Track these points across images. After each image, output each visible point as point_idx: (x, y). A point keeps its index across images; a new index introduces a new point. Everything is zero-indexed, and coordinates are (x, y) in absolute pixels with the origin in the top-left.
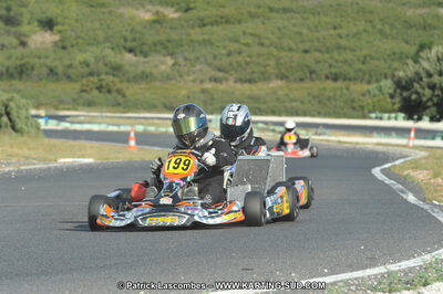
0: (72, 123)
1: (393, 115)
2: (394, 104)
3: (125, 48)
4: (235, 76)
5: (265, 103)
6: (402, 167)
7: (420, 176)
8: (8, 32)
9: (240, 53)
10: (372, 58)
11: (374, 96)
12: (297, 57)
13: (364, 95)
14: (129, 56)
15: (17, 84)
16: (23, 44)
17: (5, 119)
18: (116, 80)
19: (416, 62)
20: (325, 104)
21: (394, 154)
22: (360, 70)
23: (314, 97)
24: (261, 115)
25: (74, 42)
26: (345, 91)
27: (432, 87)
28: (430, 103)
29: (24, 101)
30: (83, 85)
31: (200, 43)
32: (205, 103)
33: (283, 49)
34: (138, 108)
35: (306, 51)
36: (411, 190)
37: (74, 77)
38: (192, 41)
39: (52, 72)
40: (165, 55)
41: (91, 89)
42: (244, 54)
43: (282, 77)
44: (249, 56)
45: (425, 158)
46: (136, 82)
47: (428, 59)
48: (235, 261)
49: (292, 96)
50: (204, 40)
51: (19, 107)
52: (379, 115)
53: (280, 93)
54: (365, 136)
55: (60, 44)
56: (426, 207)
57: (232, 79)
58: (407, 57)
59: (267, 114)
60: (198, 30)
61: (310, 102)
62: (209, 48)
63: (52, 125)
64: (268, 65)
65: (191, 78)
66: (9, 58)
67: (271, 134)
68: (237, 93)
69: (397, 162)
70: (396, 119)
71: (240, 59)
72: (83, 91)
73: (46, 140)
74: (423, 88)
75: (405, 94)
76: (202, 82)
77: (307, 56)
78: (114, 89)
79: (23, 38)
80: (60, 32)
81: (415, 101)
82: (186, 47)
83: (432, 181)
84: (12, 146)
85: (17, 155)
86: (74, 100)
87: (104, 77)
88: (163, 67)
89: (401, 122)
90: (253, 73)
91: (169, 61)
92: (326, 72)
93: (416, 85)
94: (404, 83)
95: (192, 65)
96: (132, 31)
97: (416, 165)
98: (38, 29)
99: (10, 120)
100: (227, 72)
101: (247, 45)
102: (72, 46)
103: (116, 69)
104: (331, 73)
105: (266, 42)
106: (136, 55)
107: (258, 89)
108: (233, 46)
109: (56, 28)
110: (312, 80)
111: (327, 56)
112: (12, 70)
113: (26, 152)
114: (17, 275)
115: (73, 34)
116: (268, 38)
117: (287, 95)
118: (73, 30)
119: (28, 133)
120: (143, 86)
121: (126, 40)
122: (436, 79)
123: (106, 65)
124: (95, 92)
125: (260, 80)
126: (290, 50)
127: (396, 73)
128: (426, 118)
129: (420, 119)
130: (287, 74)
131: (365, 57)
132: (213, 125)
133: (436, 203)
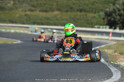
1: (104, 27)
2: (104, 22)
4: (40, 9)
5: (52, 20)
6: (103, 48)
7: (109, 52)
10: (97, 3)
11: (97, 18)
12: (65, 2)
13: (92, 18)
19: (114, 5)
20: (76, 21)
21: (102, 43)
22: (91, 8)
23: (72, 19)
26: (85, 16)
27: (120, 15)
28: (119, 22)
32: (26, 20)
36: (103, 58)
43: (59, 10)
44: (46, 1)
45: (115, 45)
47: (119, 4)
52: (99, 26)
53: (58, 16)
54: (93, 35)
56: (107, 64)
57: (38, 10)
58: (111, 3)
64: (53, 5)
65: (21, 9)
68: (40, 16)
69: (102, 46)
70: (106, 28)
71: (41, 2)
74: (116, 16)
75: (109, 18)
76: (25, 11)
81: (113, 21)
83: (114, 54)
88: (9, 5)
89: (108, 30)
90: (47, 8)
91: (12, 2)
92: (77, 8)
93: (113, 14)
94: (108, 13)
95: (22, 4)
97: (109, 47)
100: (36, 7)
107: (49, 15)
110: (71, 11)
111: (78, 2)
117: (61, 17)
120: (1, 12)
122: (122, 12)
125: (50, 11)
128: (118, 28)
129: (115, 28)
131: (93, 2)
132: (30, 29)
133: (112, 63)
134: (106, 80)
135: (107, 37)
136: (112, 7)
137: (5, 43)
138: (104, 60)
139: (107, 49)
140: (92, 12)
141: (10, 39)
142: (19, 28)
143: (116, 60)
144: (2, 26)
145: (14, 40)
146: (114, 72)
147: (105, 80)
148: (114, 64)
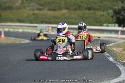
1: (113, 25)
2: (113, 20)
4: (47, 8)
5: (60, 19)
6: (112, 47)
7: (118, 50)
11: (106, 17)
13: (101, 16)
19: (123, 2)
21: (111, 41)
22: (100, 6)
23: (81, 17)
26: (93, 15)
32: (35, 19)
36: (112, 56)
43: (67, 8)
46: (5, 10)
52: (107, 24)
53: (67, 15)
58: (120, 0)
65: (29, 8)
68: (48, 15)
69: (111, 45)
70: (115, 26)
75: (118, 16)
76: (33, 10)
81: (122, 19)
83: (122, 52)
88: (17, 4)
89: (116, 28)
90: (55, 6)
91: (20, 1)
92: (86, 6)
93: (122, 12)
94: (117, 11)
95: (29, 3)
97: (118, 46)
100: (44, 6)
104: (88, 7)
107: (57, 13)
110: (80, 10)
117: (69, 16)
120: (9, 11)
125: (58, 9)
127: (114, 7)
129: (124, 27)
132: (38, 28)
133: (121, 61)
134: (115, 78)
135: (115, 36)
136: (120, 5)
137: (13, 43)
138: (112, 59)
139: (116, 47)
140: (101, 10)
143: (124, 59)
144: (10, 26)
145: (22, 40)
146: (122, 71)
147: (113, 79)
148: (123, 62)
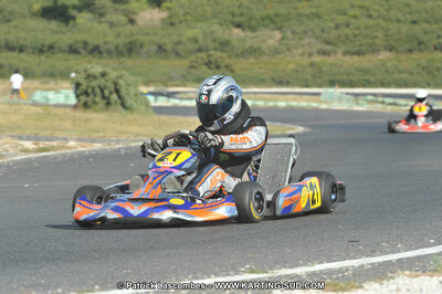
0: (182, 99)
3: (233, 23)
4: (344, 48)
5: (373, 74)
8: (117, 10)
9: (348, 26)
12: (405, 28)
14: (237, 31)
15: (127, 61)
16: (132, 21)
17: (114, 96)
18: (224, 55)
20: (434, 76)
23: (423, 68)
24: (371, 87)
25: (182, 19)
29: (133, 78)
30: (192, 62)
31: (307, 16)
32: (313, 76)
33: (390, 20)
34: (246, 83)
35: (414, 22)
37: (182, 53)
38: (300, 15)
39: (161, 48)
40: (273, 30)
41: (200, 65)
42: (352, 27)
43: (391, 49)
44: (357, 29)
46: (244, 57)
48: (340, 233)
49: (401, 67)
50: (312, 14)
51: (128, 85)
53: (389, 64)
55: (169, 21)
57: (340, 51)
59: (376, 86)
60: (305, 3)
61: (419, 73)
62: (317, 21)
63: (162, 102)
64: (376, 37)
65: (299, 51)
66: (118, 35)
67: (380, 106)
68: (345, 65)
71: (348, 31)
72: (191, 67)
73: (156, 117)
76: (310, 55)
77: (416, 27)
78: (222, 65)
79: (131, 16)
80: (168, 9)
82: (294, 21)
84: (121, 124)
85: (126, 133)
86: (183, 76)
87: (212, 52)
88: (271, 42)
90: (362, 45)
91: (278, 35)
92: (435, 42)
95: (300, 39)
96: (240, 6)
98: (146, 6)
99: (120, 97)
100: (335, 45)
101: (355, 17)
102: (181, 22)
103: (224, 45)
104: (439, 43)
105: (374, 14)
106: (244, 30)
107: (366, 61)
108: (341, 19)
109: (165, 5)
110: (421, 51)
111: (435, 26)
112: (121, 48)
113: (135, 129)
114: (124, 251)
115: (182, 11)
116: (375, 10)
117: (396, 66)
118: (181, 7)
119: (138, 109)
120: (252, 60)
121: (234, 15)
123: (214, 40)
124: (204, 68)
125: (368, 52)
126: (398, 21)
130: (395, 45)
132: (322, 98)
141: (278, 124)
142: (296, 96)
144: (255, 93)
145: (288, 126)
